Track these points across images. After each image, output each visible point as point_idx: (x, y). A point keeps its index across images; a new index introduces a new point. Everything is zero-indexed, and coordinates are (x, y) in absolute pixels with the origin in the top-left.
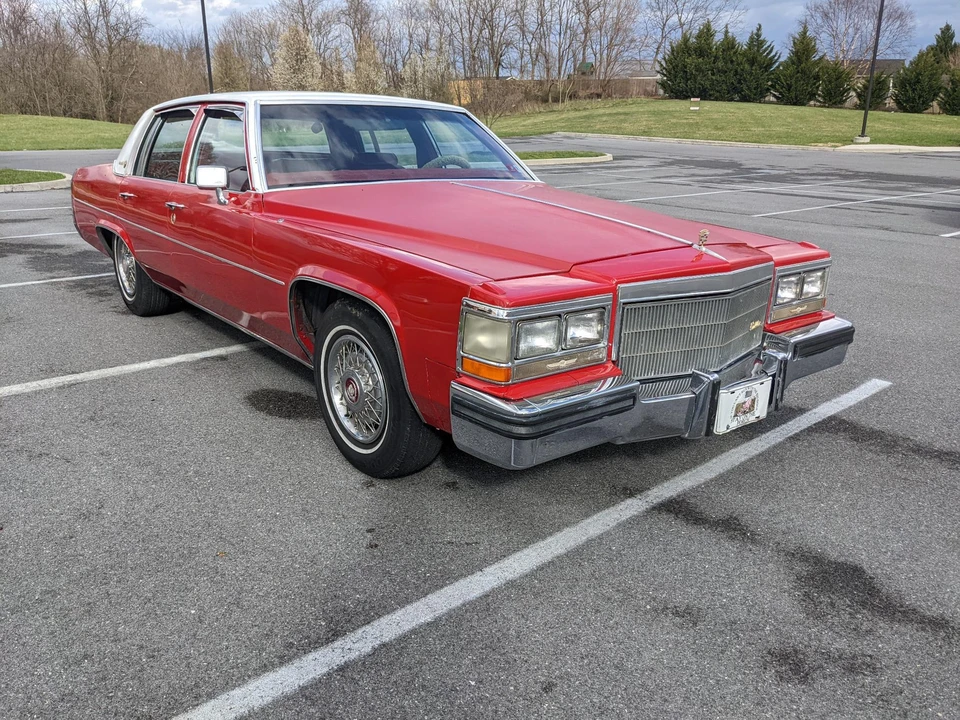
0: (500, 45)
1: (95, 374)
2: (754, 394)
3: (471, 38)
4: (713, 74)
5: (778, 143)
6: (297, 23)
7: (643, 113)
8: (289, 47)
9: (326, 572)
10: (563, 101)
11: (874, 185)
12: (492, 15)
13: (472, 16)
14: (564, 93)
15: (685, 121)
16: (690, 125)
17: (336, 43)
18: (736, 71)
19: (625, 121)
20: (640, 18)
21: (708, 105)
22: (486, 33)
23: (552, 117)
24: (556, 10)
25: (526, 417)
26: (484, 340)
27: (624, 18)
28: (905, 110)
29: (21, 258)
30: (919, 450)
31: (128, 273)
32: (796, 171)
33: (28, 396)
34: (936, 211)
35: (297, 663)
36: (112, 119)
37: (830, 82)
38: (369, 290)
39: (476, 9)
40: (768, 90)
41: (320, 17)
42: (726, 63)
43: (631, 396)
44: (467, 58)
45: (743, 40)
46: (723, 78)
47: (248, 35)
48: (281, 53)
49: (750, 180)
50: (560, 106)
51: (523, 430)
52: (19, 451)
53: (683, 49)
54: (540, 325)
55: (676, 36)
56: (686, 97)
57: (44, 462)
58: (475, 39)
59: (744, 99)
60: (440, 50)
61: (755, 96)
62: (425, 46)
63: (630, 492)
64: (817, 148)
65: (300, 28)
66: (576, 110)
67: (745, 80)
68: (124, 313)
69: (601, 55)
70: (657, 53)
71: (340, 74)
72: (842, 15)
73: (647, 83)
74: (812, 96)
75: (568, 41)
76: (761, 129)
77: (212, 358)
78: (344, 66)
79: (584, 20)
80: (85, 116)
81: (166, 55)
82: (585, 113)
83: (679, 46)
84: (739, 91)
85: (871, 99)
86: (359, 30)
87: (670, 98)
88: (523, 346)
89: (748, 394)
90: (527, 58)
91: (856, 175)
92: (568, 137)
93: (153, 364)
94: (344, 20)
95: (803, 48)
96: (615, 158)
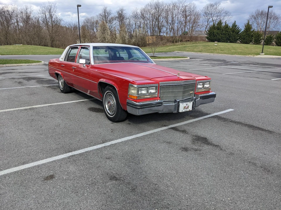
0: (161, 26)
1: (55, 104)
2: (188, 105)
3: (152, 24)
4: (222, 35)
5: (238, 55)
6: (104, 20)
7: (201, 46)
8: (101, 27)
9: (103, 135)
10: (178, 42)
11: (262, 67)
12: (159, 18)
13: (153, 18)
14: (178, 40)
15: (212, 48)
16: (214, 49)
17: (114, 26)
18: (229, 34)
19: (195, 48)
20: (201, 19)
21: (220, 44)
22: (157, 23)
23: (175, 47)
24: (177, 17)
25: (139, 105)
26: (133, 91)
27: (196, 19)
28: (278, 46)
29: (34, 81)
30: (232, 121)
31: (61, 83)
32: (241, 63)
33: (42, 107)
34: (275, 73)
35: (96, 146)
36: (52, 46)
37: (256, 37)
38: (113, 83)
39: (154, 16)
40: (238, 39)
41: (110, 18)
42: (226, 32)
43: (161, 103)
44: (151, 30)
45: (230, 25)
46: (225, 36)
47: (90, 23)
48: (99, 28)
49: (227, 65)
50: (177, 44)
51: (139, 107)
52: (42, 116)
53: (213, 28)
54: (143, 89)
55: (211, 24)
56: (214, 41)
57: (47, 118)
58: (154, 25)
59: (231, 42)
60: (144, 28)
61: (234, 41)
62: (140, 27)
63: (165, 126)
64: (248, 56)
65: (105, 22)
66: (182, 45)
67: (231, 36)
68: (60, 93)
69: (190, 29)
70: (206, 29)
71: (115, 34)
72: (260, 18)
73: (203, 37)
74: (251, 41)
75: (180, 25)
76: (234, 51)
77: (81, 102)
78: (116, 32)
79: (185, 19)
80: (45, 46)
81: (67, 29)
82: (184, 46)
83: (212, 27)
84: (230, 40)
85: (268, 42)
86: (121, 22)
87: (209, 41)
88: (140, 93)
89: (187, 105)
90: (168, 30)
91: (258, 64)
92: (179, 53)
93: (68, 102)
94: (117, 19)
95: (248, 27)
96: (190, 59)
